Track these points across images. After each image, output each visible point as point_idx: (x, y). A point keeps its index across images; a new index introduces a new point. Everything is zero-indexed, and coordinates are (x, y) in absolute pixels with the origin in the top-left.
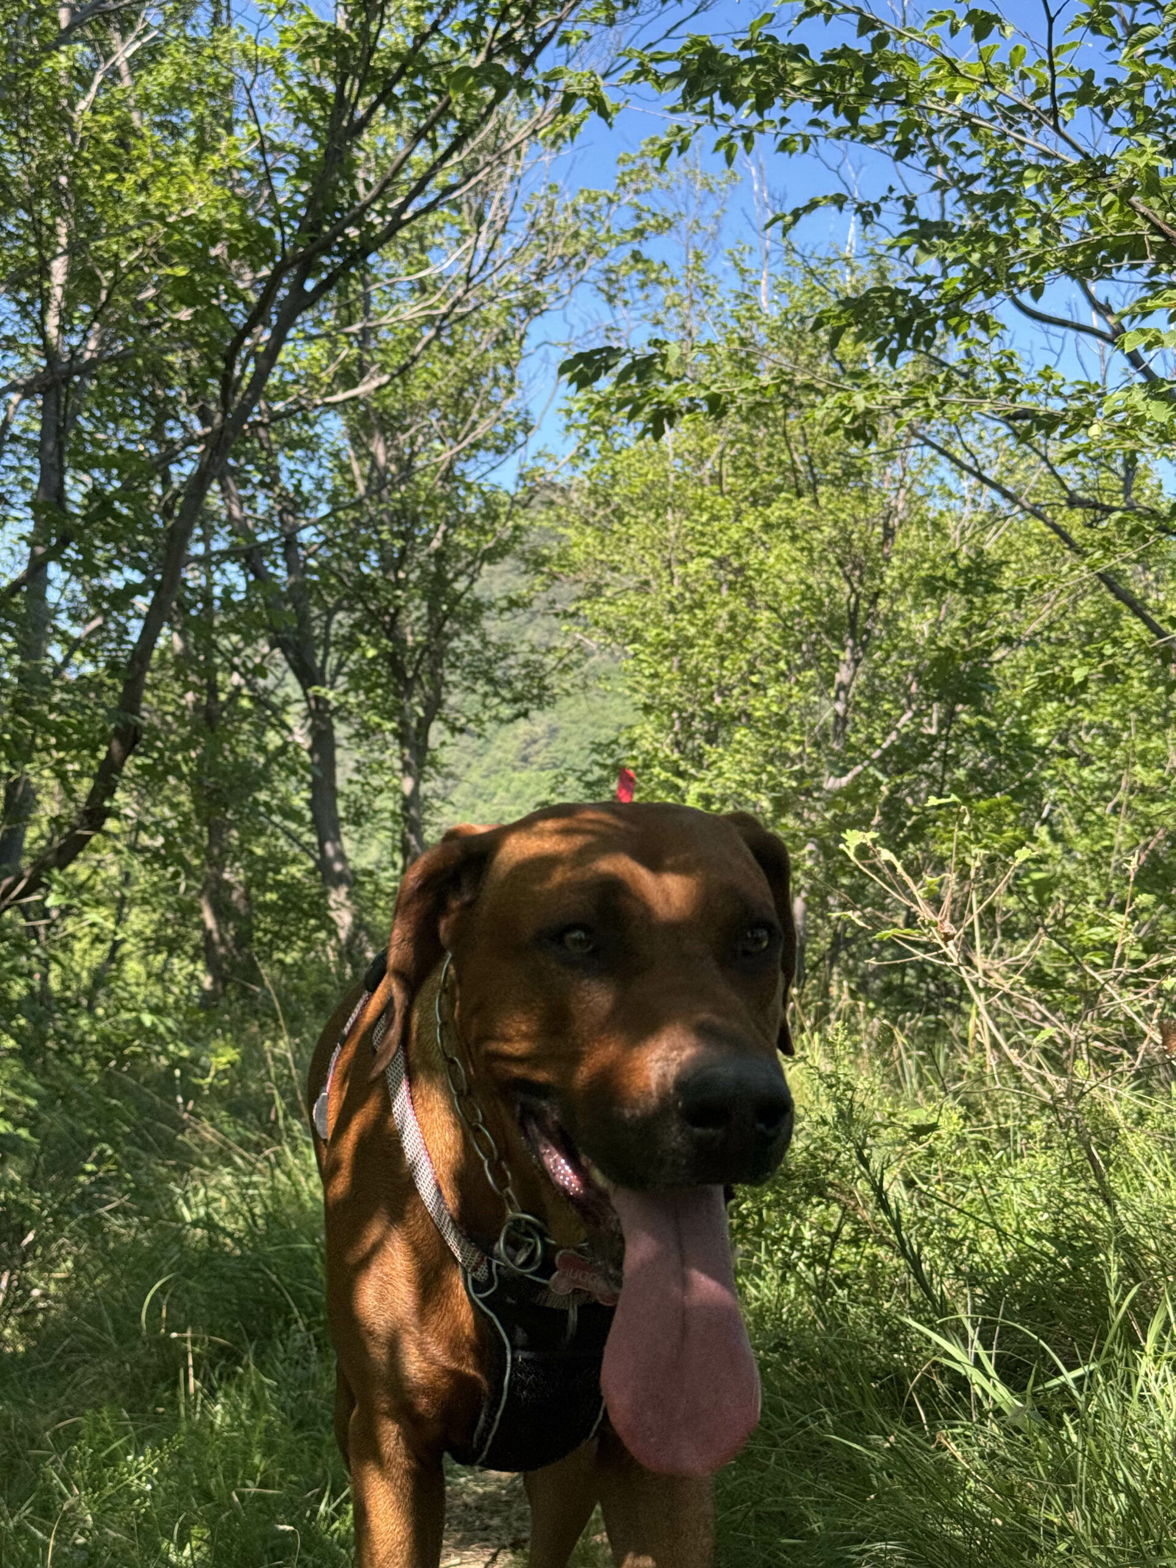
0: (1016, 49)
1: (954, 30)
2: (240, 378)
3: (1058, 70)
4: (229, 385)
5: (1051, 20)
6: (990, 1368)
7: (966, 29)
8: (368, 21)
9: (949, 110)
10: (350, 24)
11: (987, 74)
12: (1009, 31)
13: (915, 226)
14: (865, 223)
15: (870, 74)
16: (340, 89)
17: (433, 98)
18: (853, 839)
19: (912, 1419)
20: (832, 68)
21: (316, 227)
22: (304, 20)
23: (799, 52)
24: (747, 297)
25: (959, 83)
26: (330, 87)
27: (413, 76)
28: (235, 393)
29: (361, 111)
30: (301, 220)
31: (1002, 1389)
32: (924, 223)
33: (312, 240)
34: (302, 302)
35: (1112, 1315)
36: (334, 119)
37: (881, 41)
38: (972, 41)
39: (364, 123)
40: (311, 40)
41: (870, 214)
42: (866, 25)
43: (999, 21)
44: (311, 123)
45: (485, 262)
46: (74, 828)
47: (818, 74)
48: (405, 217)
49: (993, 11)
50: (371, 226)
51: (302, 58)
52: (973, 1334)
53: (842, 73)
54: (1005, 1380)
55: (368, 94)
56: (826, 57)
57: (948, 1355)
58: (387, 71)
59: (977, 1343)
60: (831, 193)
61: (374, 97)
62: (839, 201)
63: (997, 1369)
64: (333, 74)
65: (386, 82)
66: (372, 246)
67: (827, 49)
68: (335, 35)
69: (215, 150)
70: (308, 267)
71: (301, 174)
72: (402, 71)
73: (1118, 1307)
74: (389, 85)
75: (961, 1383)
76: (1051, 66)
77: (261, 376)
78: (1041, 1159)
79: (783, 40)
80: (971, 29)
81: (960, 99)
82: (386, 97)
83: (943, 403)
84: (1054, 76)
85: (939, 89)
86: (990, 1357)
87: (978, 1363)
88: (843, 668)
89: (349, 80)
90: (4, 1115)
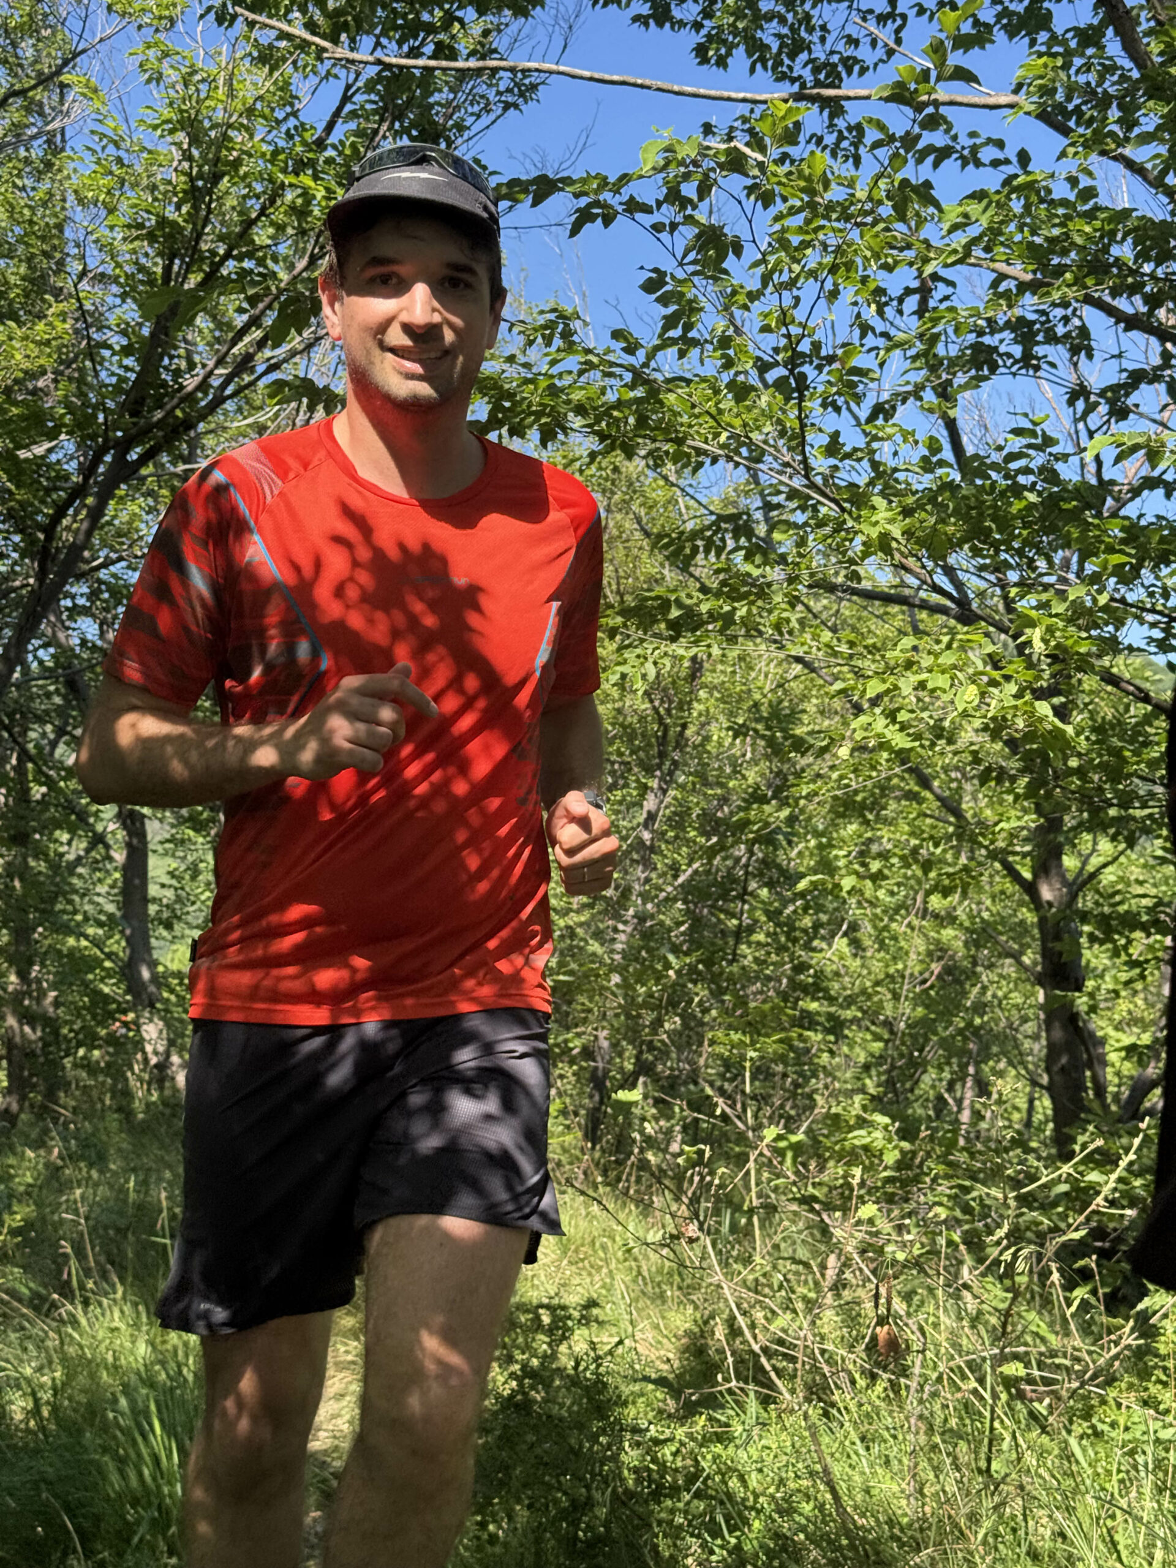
16: (168, 269)
27: (240, 258)
30: (127, 393)
34: (125, 470)
40: (140, 226)
44: (137, 298)
48: (229, 391)
58: (213, 253)
64: (160, 254)
65: (212, 263)
66: (194, 420)
68: (162, 221)
71: (127, 351)
72: (228, 255)
74: (216, 267)
82: (213, 277)
88: (650, 797)
89: (177, 262)
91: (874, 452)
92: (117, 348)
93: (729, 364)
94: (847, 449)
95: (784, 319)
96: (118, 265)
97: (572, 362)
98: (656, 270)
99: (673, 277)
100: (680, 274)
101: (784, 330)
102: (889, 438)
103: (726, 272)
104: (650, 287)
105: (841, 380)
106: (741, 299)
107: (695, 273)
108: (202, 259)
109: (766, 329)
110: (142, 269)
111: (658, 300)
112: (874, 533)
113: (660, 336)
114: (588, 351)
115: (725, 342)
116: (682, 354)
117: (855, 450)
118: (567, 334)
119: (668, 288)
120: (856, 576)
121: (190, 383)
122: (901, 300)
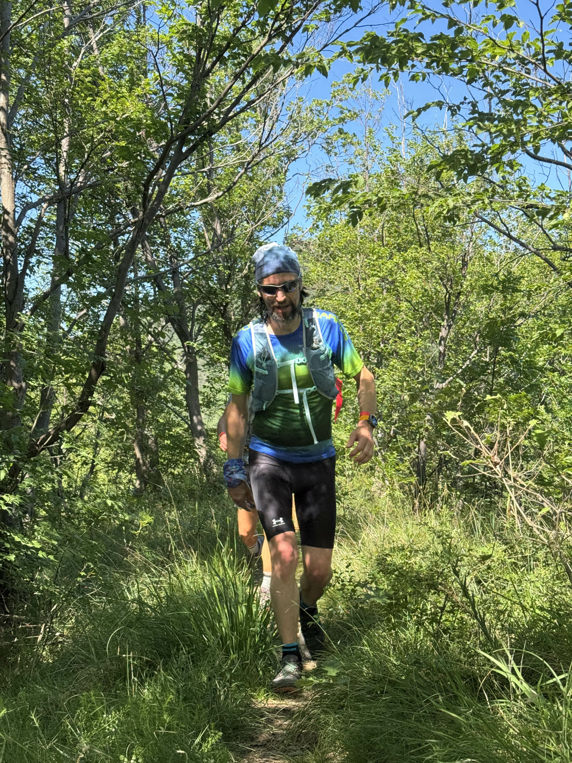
0: (525, 33)
1: (494, 25)
2: (152, 195)
3: (545, 43)
4: (146, 198)
5: (542, 18)
6: (519, 674)
7: (501, 24)
8: (212, 22)
9: (493, 64)
10: (203, 23)
11: (511, 45)
12: (521, 24)
13: (476, 115)
14: (453, 115)
15: (454, 47)
16: (199, 54)
17: (243, 58)
18: (450, 415)
19: (481, 699)
20: (435, 44)
21: (187, 122)
22: (181, 22)
23: (419, 37)
24: (395, 150)
25: (497, 50)
26: (193, 53)
28: (149, 202)
29: (208, 65)
30: (180, 118)
31: (525, 684)
32: (481, 114)
33: (186, 128)
34: (181, 157)
36: (195, 69)
37: (459, 31)
38: (503, 30)
39: (210, 70)
40: (184, 32)
41: (455, 110)
42: (452, 23)
43: (516, 19)
44: (184, 71)
45: (268, 137)
46: (74, 411)
47: (429, 47)
49: (513, 15)
50: (214, 120)
51: (180, 40)
52: (510, 657)
53: (440, 46)
54: (527, 681)
55: (212, 57)
56: (432, 39)
57: (498, 668)
58: (221, 46)
59: (513, 662)
60: (436, 101)
61: (214, 58)
62: (440, 104)
63: (522, 675)
64: (195, 48)
65: (220, 51)
66: (214, 130)
67: (433, 35)
68: (195, 29)
69: (139, 85)
70: (183, 140)
71: (180, 96)
72: (228, 46)
74: (222, 53)
75: (505, 682)
76: (542, 41)
77: (161, 194)
78: (543, 572)
79: (411, 31)
80: (503, 24)
81: (497, 58)
82: (221, 59)
83: (491, 202)
84: (544, 46)
85: (488, 54)
86: (519, 669)
87: (513, 672)
88: (443, 330)
89: (203, 51)
90: (42, 549)
105: (564, 11)
108: (215, 49)
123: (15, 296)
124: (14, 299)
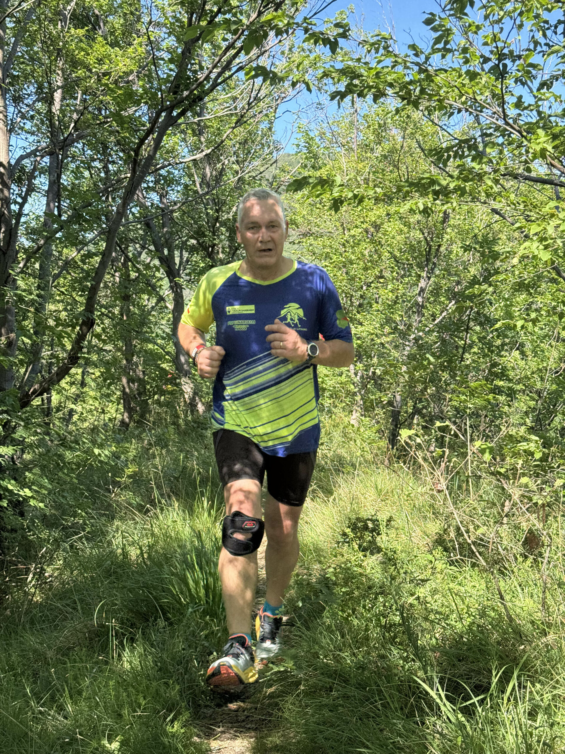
4: (136, 163)
6: (443, 695)
16: (190, 20)
27: (224, 14)
30: (172, 82)
34: (171, 121)
35: (493, 678)
44: (176, 35)
48: (219, 81)
52: (436, 681)
55: (203, 21)
58: (212, 11)
59: (438, 684)
65: (211, 16)
66: (203, 95)
71: (171, 61)
72: (219, 11)
73: (496, 675)
74: (213, 17)
86: (443, 690)
87: (438, 694)
88: (422, 281)
89: (195, 16)
90: (32, 497)
91: (539, 106)
92: (166, 59)
93: (467, 61)
94: (526, 105)
95: (495, 39)
96: (167, 18)
97: (388, 61)
98: (431, 14)
99: (440, 18)
100: (443, 16)
101: (494, 45)
102: (547, 99)
103: (466, 14)
104: (428, 22)
105: (523, 70)
106: (473, 28)
107: (450, 15)
108: (207, 14)
109: (486, 44)
110: (178, 20)
111: (432, 29)
112: (538, 148)
113: (432, 47)
114: (396, 56)
115: (465, 50)
116: (443, 57)
117: (530, 105)
118: (386, 48)
119: (437, 23)
120: (529, 170)
121: (201, 76)
122: (556, 27)
123: (8, 246)
124: (8, 249)
